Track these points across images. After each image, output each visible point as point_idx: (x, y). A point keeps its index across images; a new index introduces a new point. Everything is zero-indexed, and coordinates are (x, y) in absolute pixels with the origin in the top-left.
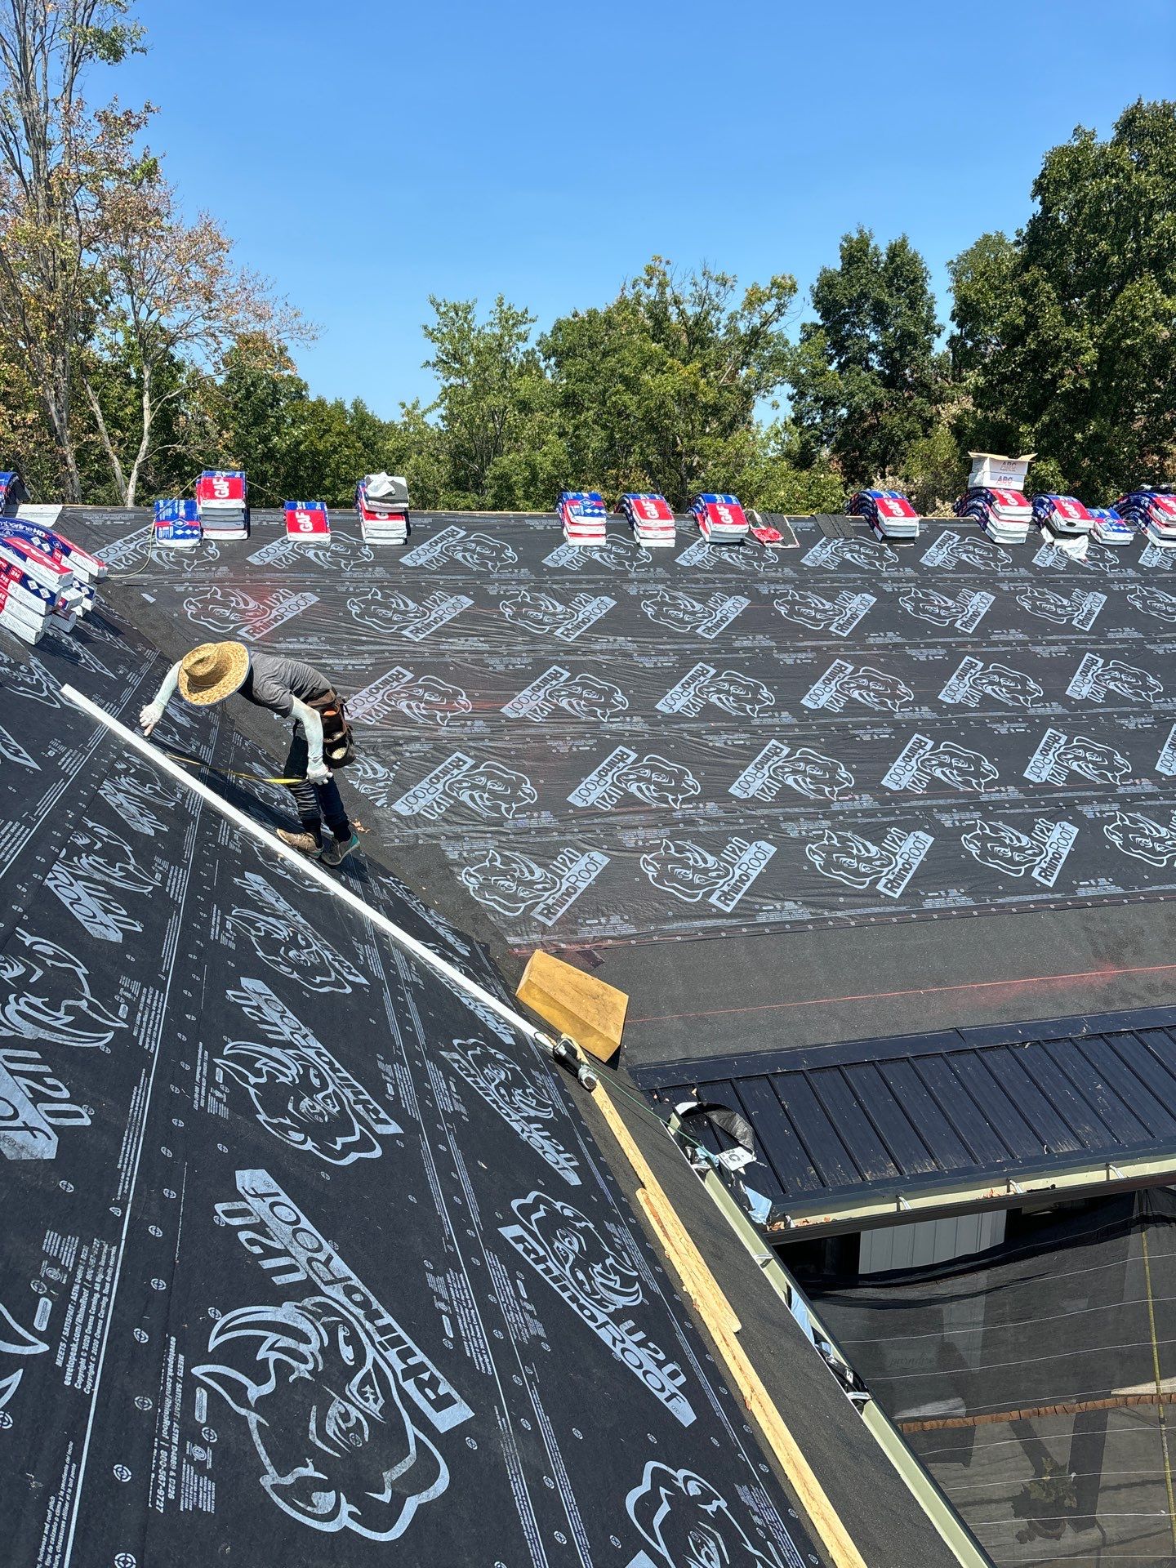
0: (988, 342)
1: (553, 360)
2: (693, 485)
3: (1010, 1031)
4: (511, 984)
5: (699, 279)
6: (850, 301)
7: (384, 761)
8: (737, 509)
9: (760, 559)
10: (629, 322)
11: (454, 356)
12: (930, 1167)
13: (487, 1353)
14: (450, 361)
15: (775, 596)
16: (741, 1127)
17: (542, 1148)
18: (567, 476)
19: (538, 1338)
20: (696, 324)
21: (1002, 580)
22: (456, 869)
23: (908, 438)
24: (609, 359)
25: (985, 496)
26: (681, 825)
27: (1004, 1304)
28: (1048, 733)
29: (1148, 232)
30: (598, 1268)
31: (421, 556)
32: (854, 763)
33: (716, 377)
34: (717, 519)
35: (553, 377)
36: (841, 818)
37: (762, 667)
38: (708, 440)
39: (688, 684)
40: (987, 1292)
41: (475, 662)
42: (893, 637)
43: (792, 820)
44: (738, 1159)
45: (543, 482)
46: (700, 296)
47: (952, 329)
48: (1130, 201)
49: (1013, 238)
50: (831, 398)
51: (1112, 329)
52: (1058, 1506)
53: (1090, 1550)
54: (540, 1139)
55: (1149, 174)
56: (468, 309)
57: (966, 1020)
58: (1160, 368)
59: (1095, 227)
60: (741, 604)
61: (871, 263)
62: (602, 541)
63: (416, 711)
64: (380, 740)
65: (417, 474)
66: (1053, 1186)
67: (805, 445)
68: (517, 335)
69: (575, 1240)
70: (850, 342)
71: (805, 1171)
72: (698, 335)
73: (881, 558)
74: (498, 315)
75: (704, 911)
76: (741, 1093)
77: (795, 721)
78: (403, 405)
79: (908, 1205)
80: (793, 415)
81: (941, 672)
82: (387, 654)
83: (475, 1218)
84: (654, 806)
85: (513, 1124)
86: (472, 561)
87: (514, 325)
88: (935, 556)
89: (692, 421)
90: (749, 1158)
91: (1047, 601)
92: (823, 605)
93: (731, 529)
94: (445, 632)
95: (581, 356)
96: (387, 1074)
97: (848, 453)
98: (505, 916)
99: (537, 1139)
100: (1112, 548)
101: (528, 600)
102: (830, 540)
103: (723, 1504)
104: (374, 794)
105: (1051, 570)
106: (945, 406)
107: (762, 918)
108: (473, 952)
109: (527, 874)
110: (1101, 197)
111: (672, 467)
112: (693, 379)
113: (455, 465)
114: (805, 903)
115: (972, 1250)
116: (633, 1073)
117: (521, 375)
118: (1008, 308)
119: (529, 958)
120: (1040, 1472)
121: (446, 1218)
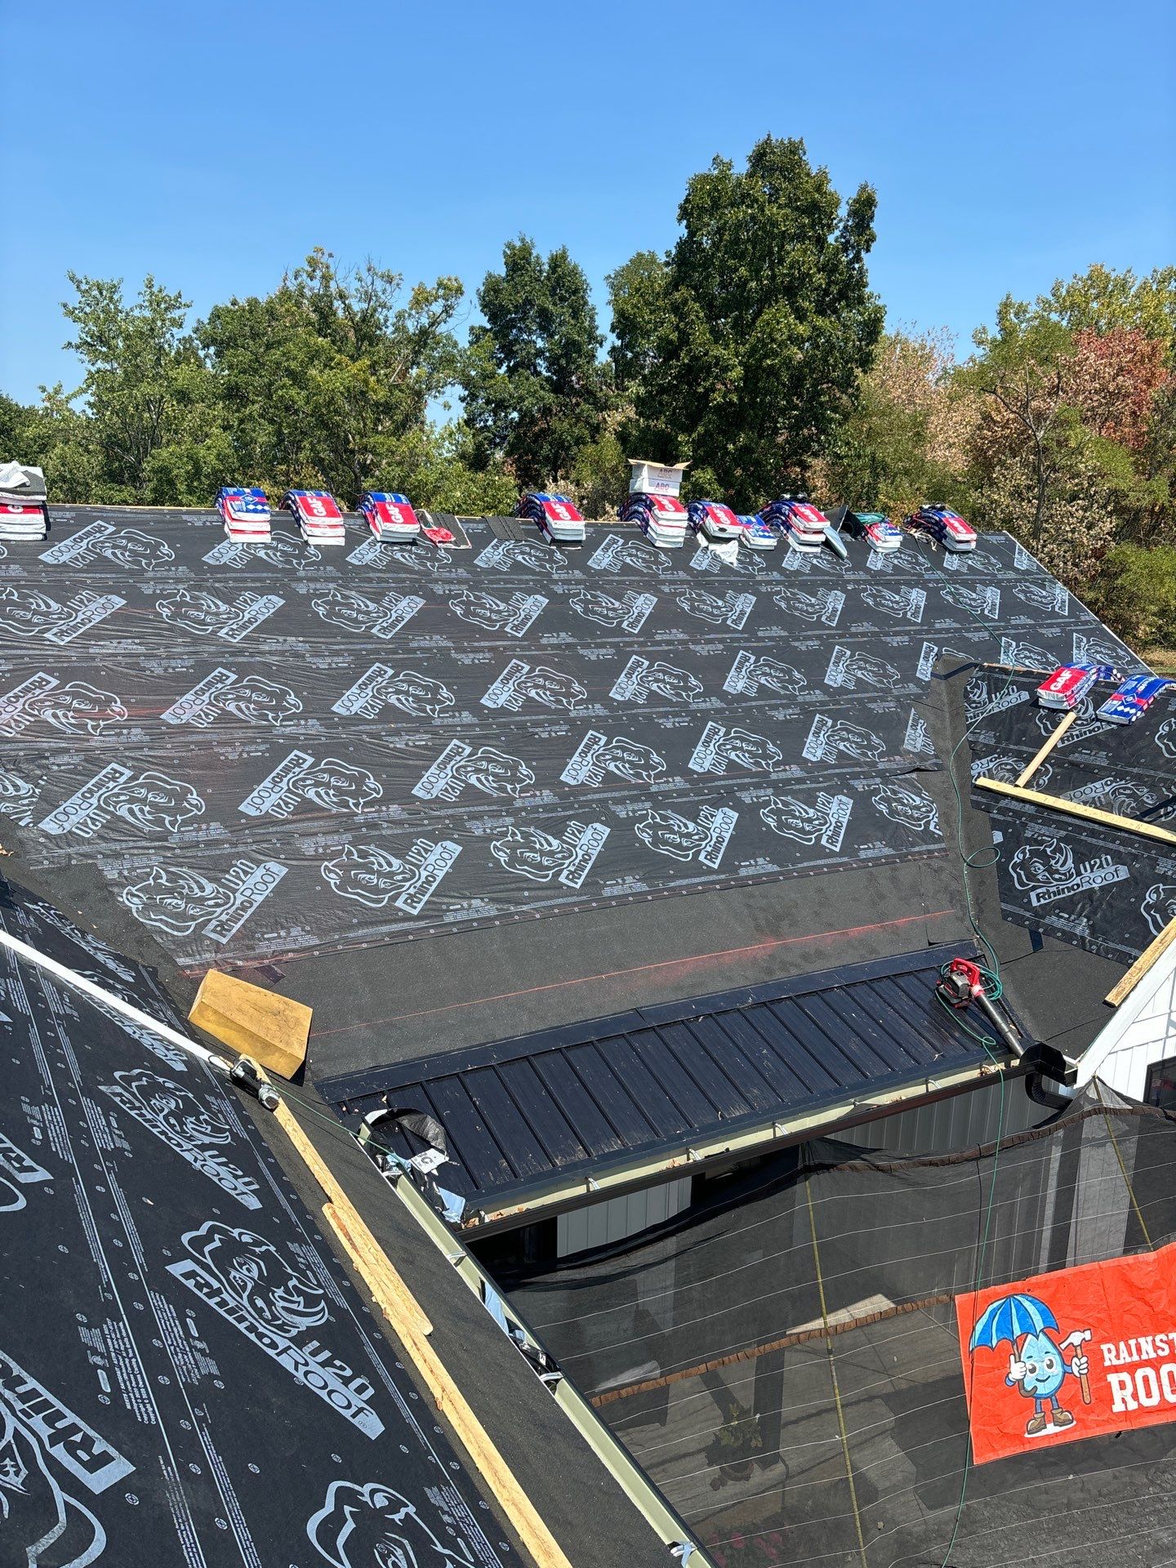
0: (646, 354)
1: (212, 350)
2: (367, 483)
3: (684, 1007)
4: (181, 1007)
5: (364, 274)
6: (516, 307)
7: (28, 776)
8: (407, 508)
9: (433, 559)
10: (293, 314)
11: (100, 338)
12: (616, 1145)
13: (150, 1402)
14: (97, 343)
15: (450, 597)
16: (432, 1129)
17: (218, 1174)
18: (234, 471)
19: (211, 1376)
20: (364, 319)
21: (663, 582)
22: (116, 890)
23: (577, 443)
24: (273, 351)
25: (645, 501)
26: (364, 830)
27: (689, 1266)
28: (709, 726)
29: (781, 261)
30: (280, 1292)
31: (63, 553)
32: (535, 760)
33: (386, 375)
34: (387, 518)
35: (213, 367)
36: (523, 814)
37: (440, 667)
38: (381, 439)
39: (366, 685)
40: (676, 1256)
41: (130, 666)
42: (565, 638)
43: (476, 819)
44: (431, 1161)
45: (207, 476)
46: (366, 292)
47: (612, 340)
48: (764, 232)
49: (662, 259)
50: (503, 401)
51: (753, 350)
52: (745, 1449)
53: (775, 1486)
54: (216, 1166)
55: (780, 207)
56: (114, 289)
57: (644, 1000)
58: (797, 388)
59: (735, 254)
60: (416, 603)
61: (534, 271)
62: (267, 538)
63: (64, 720)
64: (22, 753)
65: (63, 465)
66: (727, 1150)
67: (479, 447)
68: (170, 320)
69: (254, 1266)
70: (518, 347)
71: (497, 1165)
72: (366, 331)
73: (551, 561)
74: (148, 297)
75: (391, 915)
76: (432, 1095)
77: (475, 721)
78: (44, 390)
79: (597, 1185)
80: (466, 417)
81: (610, 671)
82: (27, 659)
83: (139, 1259)
84: (334, 811)
85: (185, 1155)
86: (123, 559)
87: (166, 309)
88: (601, 559)
89: (363, 419)
90: (442, 1159)
91: (704, 602)
92: (498, 605)
93: (402, 528)
94: (94, 634)
95: (243, 347)
96: (33, 1117)
97: (521, 457)
98: (173, 936)
99: (212, 1167)
100: (759, 552)
101: (188, 599)
102: (501, 541)
103: (411, 1509)
104: (17, 813)
105: (706, 573)
106: (611, 413)
107: (449, 918)
108: (139, 977)
109: (196, 890)
110: (739, 225)
111: (345, 464)
112: (362, 376)
113: (108, 456)
114: (492, 900)
115: (660, 1219)
116: (319, 1087)
117: (179, 363)
118: (662, 323)
119: (202, 979)
120: (728, 1419)
121: (104, 1265)
